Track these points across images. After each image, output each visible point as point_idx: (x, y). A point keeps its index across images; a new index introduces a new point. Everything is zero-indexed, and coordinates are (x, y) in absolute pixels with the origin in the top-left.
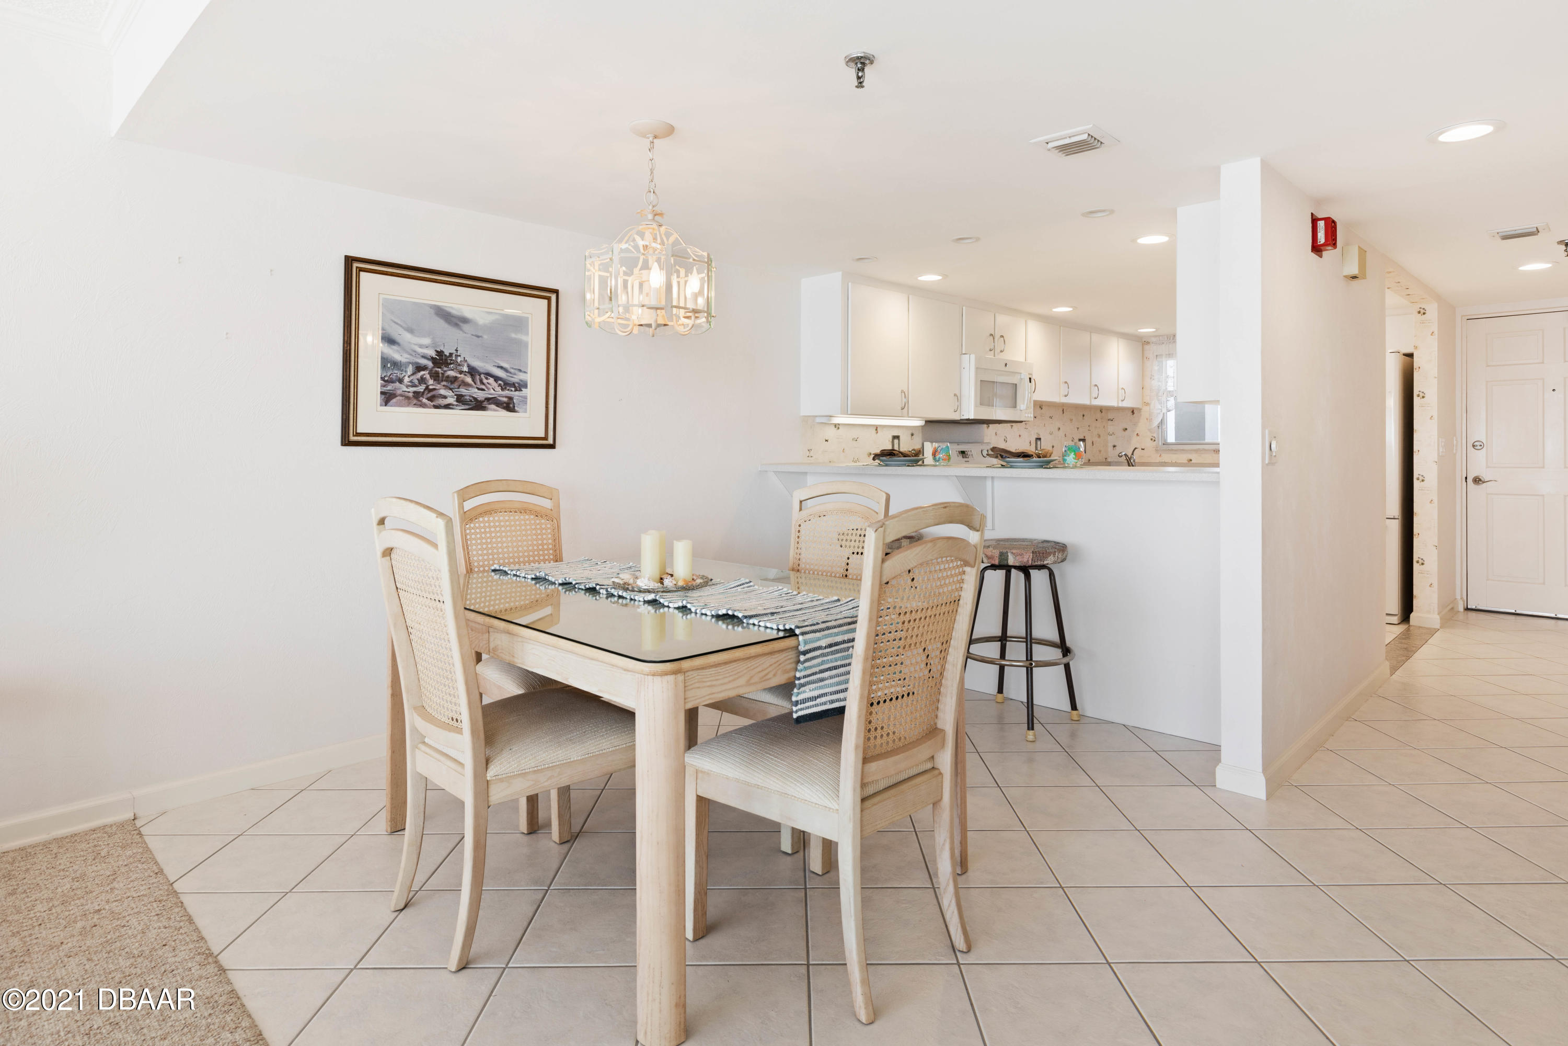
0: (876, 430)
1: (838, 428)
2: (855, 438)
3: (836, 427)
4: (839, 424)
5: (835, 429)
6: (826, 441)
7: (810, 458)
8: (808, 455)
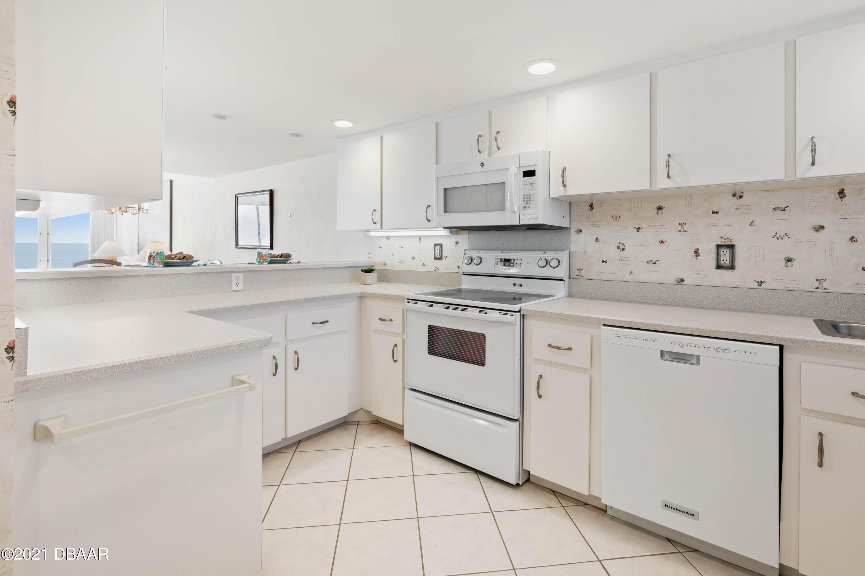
0: (420, 239)
1: (389, 239)
2: (401, 246)
3: (387, 238)
4: (389, 236)
5: (386, 240)
6: (380, 248)
7: (369, 259)
8: (368, 257)
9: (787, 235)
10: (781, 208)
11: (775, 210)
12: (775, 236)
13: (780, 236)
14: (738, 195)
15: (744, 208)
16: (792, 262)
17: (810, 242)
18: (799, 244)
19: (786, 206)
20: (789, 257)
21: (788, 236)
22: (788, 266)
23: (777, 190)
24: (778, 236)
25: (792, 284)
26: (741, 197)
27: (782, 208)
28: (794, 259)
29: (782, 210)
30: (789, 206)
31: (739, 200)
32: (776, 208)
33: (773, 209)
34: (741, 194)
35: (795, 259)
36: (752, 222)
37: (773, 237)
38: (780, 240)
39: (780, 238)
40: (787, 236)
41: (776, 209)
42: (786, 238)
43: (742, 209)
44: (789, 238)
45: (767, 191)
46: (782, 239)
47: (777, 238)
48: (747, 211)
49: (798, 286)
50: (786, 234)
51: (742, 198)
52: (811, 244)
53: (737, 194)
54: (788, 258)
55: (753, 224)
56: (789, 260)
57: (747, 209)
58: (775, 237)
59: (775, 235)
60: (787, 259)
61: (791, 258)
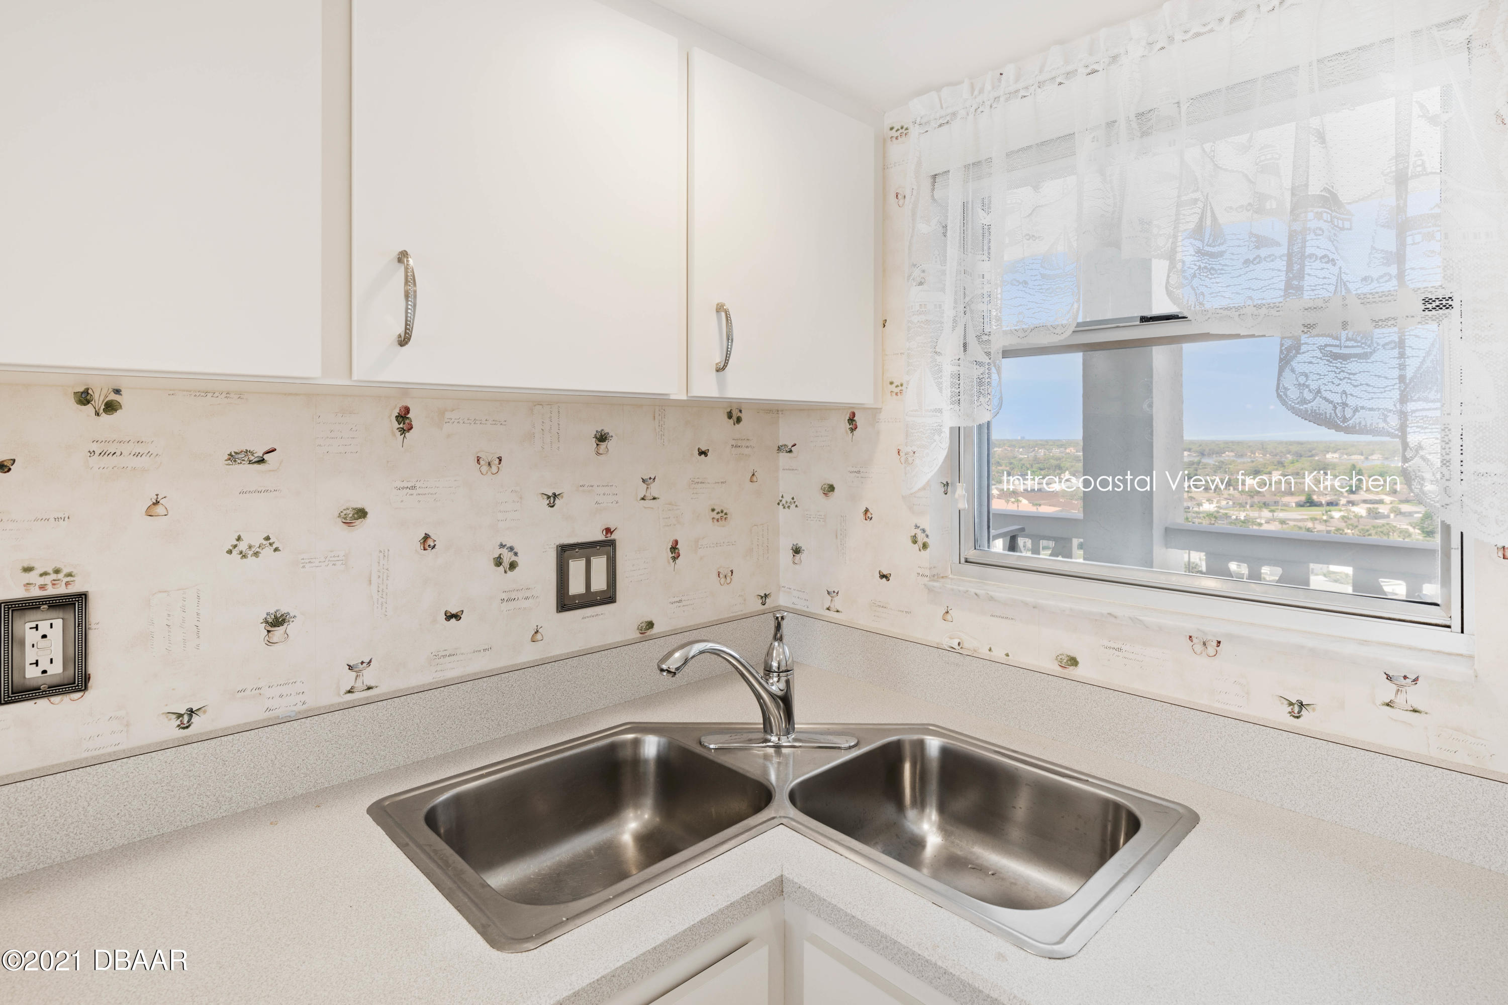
9: (271, 541)
10: (252, 454)
11: (235, 461)
12: (235, 546)
13: (250, 547)
14: (99, 400)
15: (126, 449)
16: (286, 625)
17: (333, 559)
18: (304, 567)
19: (266, 449)
20: (277, 611)
21: (275, 546)
22: (274, 640)
23: (240, 395)
24: (243, 546)
25: (285, 695)
26: (111, 407)
27: (256, 455)
28: (292, 614)
29: (256, 459)
30: (275, 450)
31: (104, 417)
32: (236, 453)
33: (227, 457)
34: (113, 397)
35: (295, 617)
36: (154, 504)
37: (230, 552)
38: (251, 560)
39: (251, 553)
40: (271, 544)
41: (237, 456)
42: (268, 551)
43: (118, 453)
44: (276, 550)
45: (210, 395)
46: (256, 554)
47: (241, 553)
48: (137, 462)
49: (302, 698)
50: (267, 538)
51: (116, 410)
52: (334, 565)
53: (96, 396)
54: (273, 617)
55: (160, 509)
56: (277, 621)
57: (137, 455)
58: (235, 552)
59: (235, 542)
60: (270, 620)
61: (282, 615)
